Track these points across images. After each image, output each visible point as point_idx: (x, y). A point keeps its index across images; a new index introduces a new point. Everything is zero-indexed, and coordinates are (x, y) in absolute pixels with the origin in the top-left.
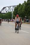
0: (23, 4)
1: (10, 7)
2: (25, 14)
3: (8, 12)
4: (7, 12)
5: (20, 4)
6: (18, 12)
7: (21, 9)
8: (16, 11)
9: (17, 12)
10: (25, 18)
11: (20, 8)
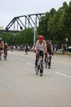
0: (60, 9)
1: (29, 16)
2: (66, 33)
3: (24, 28)
4: (21, 28)
5: (53, 10)
6: (48, 30)
7: (57, 21)
8: (44, 25)
9: (45, 29)
10: (65, 42)
11: (52, 20)
